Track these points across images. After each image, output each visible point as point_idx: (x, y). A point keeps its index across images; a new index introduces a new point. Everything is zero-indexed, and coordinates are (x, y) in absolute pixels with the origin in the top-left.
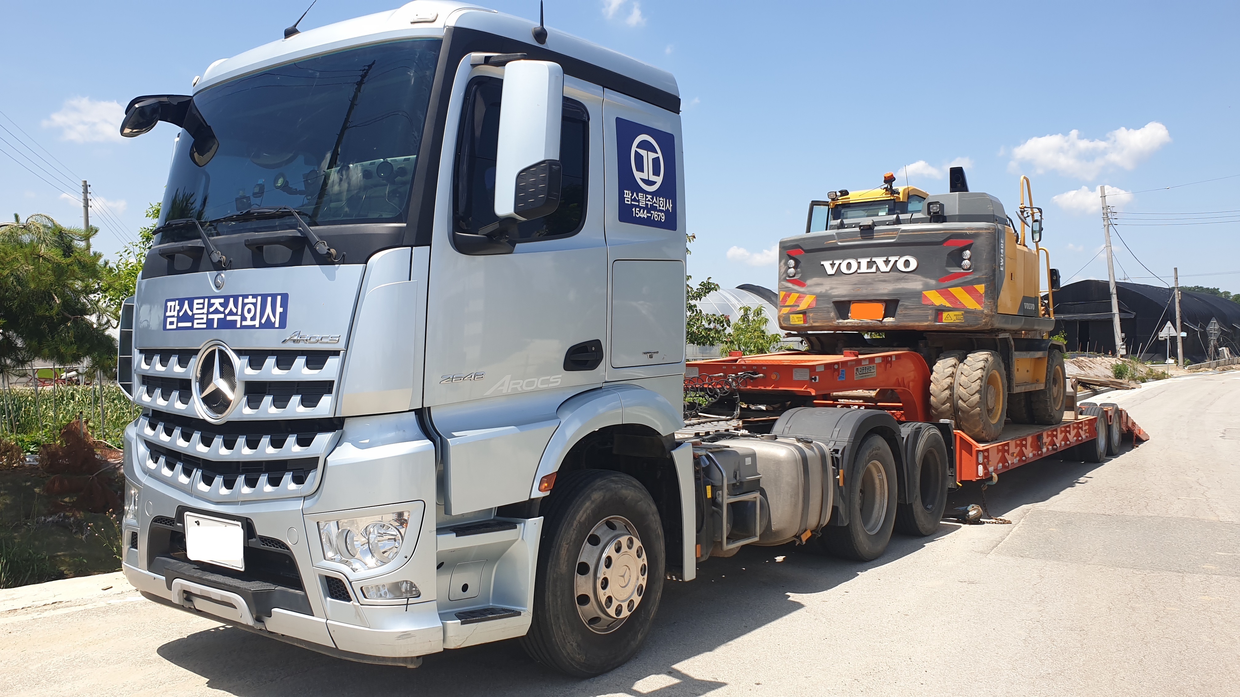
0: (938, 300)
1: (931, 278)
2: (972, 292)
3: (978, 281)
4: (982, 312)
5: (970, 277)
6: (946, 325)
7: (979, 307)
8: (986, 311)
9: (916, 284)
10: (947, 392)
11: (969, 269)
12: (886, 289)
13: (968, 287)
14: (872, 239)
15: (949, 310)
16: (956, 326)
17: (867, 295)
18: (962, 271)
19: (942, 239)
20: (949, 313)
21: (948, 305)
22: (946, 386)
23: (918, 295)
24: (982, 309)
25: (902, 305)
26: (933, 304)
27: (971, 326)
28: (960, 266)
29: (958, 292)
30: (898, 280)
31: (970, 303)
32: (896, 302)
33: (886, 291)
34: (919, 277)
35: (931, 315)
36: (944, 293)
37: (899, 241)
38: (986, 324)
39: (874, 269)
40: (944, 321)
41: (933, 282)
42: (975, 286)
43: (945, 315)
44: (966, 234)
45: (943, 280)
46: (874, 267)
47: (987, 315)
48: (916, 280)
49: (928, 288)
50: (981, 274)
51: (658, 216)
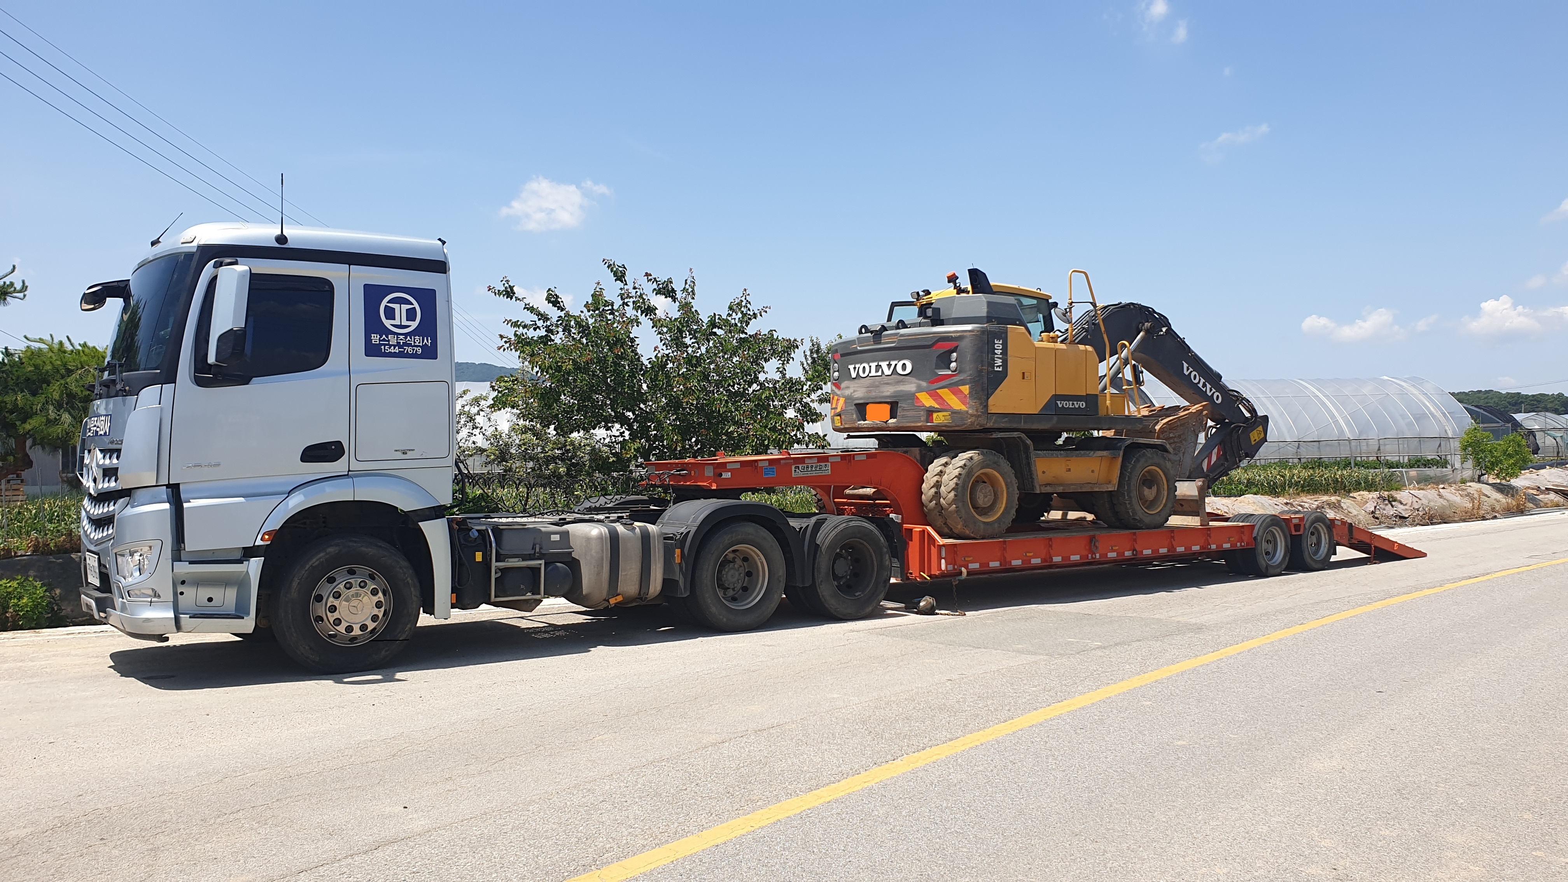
0: (928, 402)
1: (923, 380)
2: (957, 393)
3: (963, 383)
4: (967, 412)
5: (956, 379)
6: (936, 426)
7: (964, 408)
8: (970, 412)
9: (910, 387)
10: (933, 490)
11: (955, 371)
12: (888, 391)
13: (954, 388)
14: (880, 343)
15: (938, 411)
16: (945, 426)
17: (876, 398)
18: (950, 373)
19: (930, 343)
20: (939, 414)
21: (937, 406)
22: (932, 484)
23: (912, 397)
24: (967, 409)
25: (901, 407)
26: (924, 406)
27: (958, 426)
28: (949, 368)
29: (945, 393)
30: (898, 382)
31: (955, 403)
32: (897, 403)
33: (888, 394)
34: (914, 380)
35: (923, 416)
36: (934, 395)
37: (898, 346)
38: (972, 424)
39: (879, 373)
40: (934, 421)
41: (924, 384)
42: (960, 387)
43: (935, 415)
44: (952, 336)
45: (932, 382)
46: (880, 370)
47: (972, 415)
48: (911, 383)
49: (920, 389)
50: (966, 376)
51: (413, 350)
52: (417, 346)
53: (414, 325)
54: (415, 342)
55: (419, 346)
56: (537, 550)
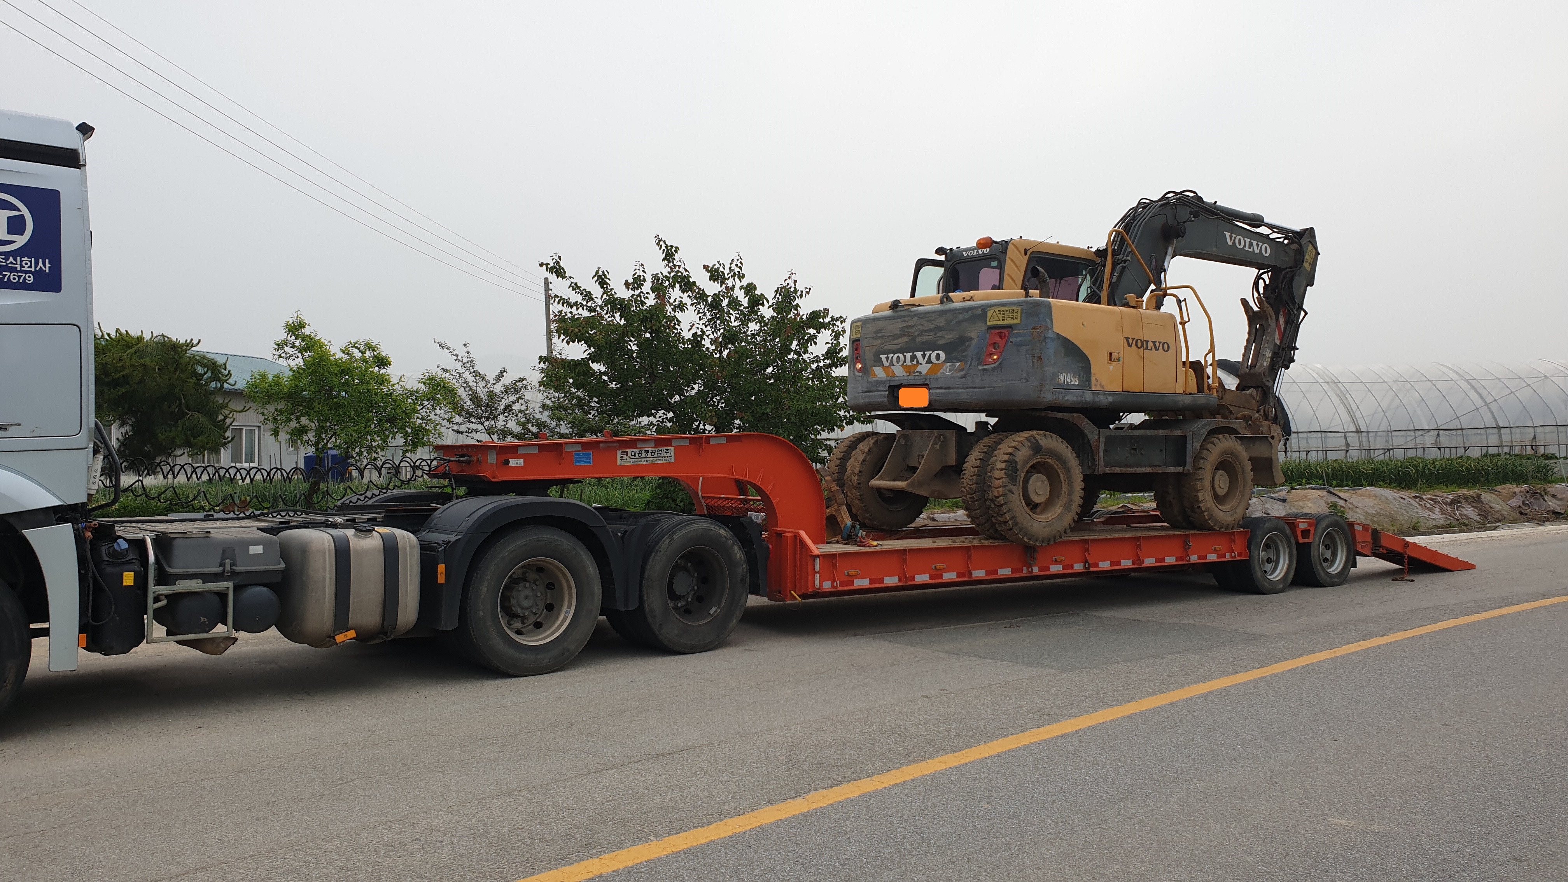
51: (19, 277)
52: (26, 272)
53: (21, 241)
54: (22, 266)
55: (30, 272)
56: (228, 568)
